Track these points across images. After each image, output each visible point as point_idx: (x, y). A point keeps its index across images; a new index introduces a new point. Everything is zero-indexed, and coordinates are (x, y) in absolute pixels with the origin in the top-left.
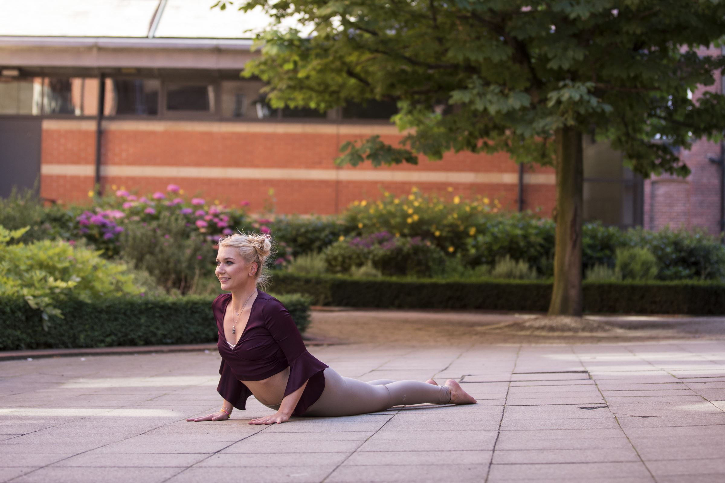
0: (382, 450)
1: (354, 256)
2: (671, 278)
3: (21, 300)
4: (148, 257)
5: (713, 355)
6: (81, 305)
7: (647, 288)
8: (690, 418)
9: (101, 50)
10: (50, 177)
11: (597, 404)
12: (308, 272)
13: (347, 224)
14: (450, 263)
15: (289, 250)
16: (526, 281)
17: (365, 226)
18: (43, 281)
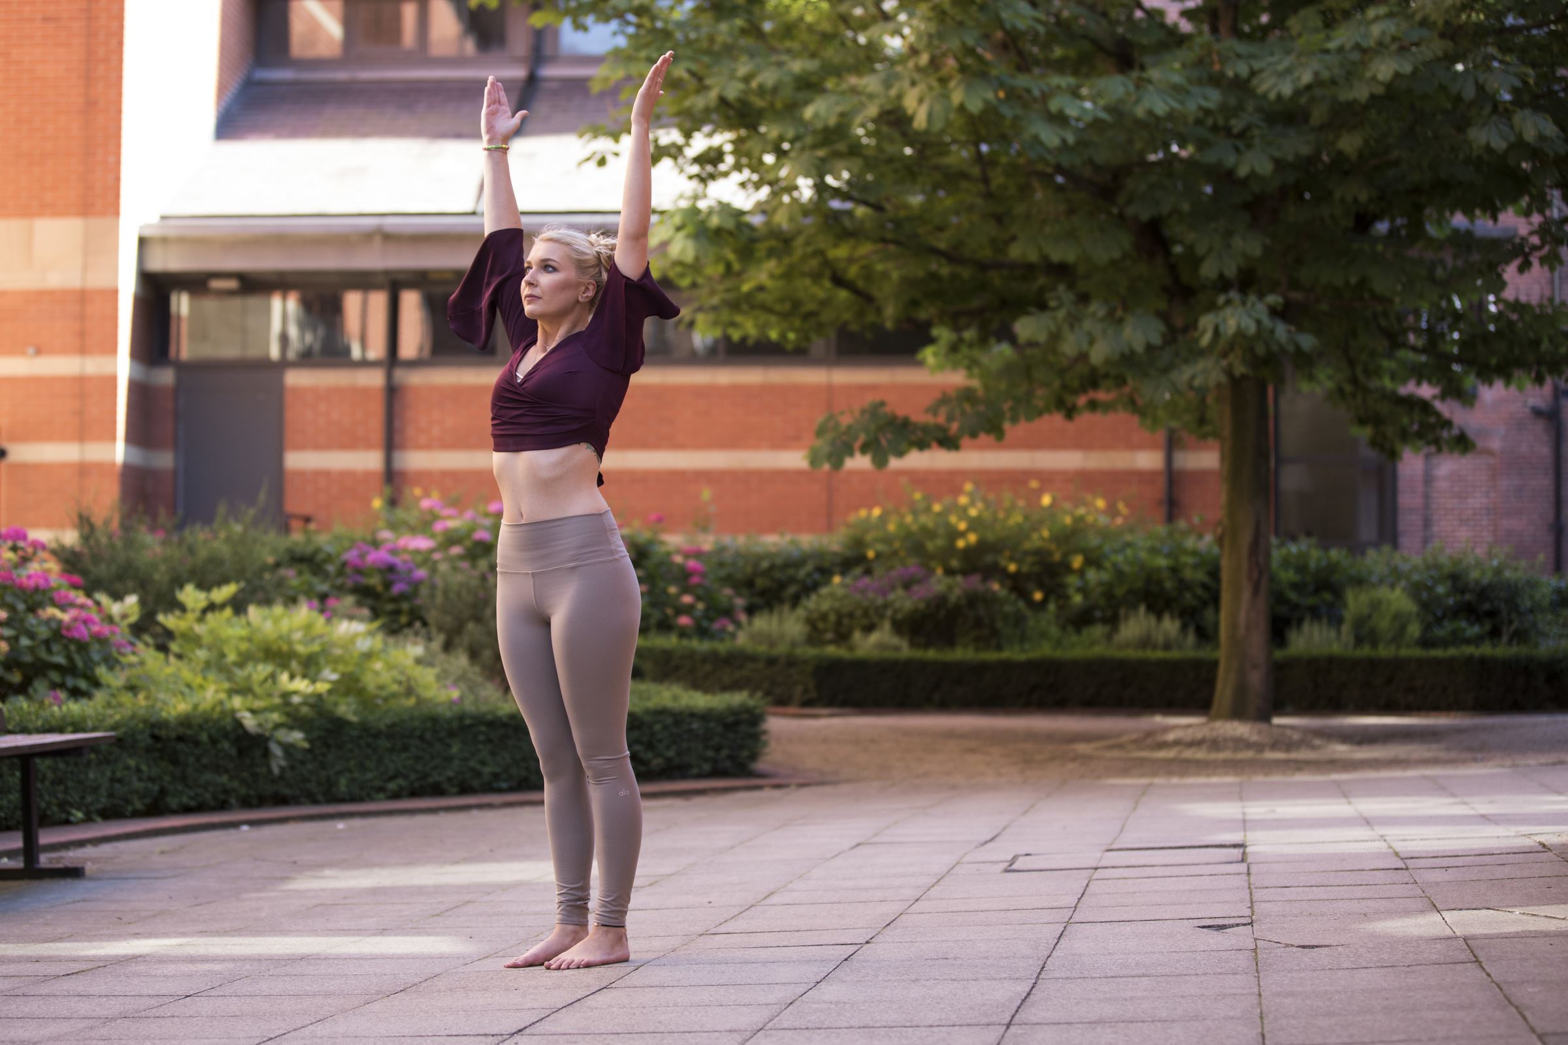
0: (810, 1025)
1: (859, 613)
2: (1444, 643)
3: (228, 720)
4: (471, 626)
5: (1491, 802)
6: (340, 724)
7: (1398, 664)
8: (1388, 950)
9: (390, 238)
10: (301, 474)
11: (1234, 917)
12: (772, 644)
13: (848, 553)
14: (1033, 622)
15: (740, 602)
16: (1175, 654)
17: (879, 555)
18: (270, 681)
